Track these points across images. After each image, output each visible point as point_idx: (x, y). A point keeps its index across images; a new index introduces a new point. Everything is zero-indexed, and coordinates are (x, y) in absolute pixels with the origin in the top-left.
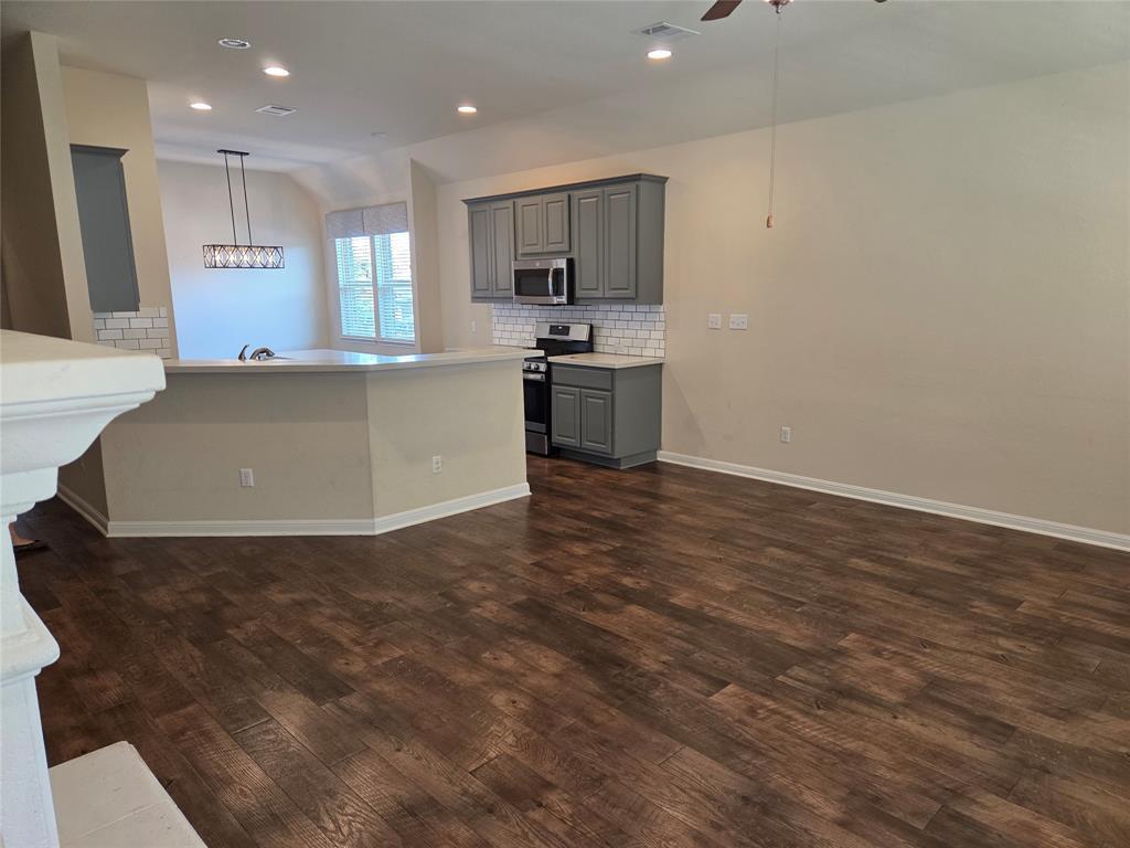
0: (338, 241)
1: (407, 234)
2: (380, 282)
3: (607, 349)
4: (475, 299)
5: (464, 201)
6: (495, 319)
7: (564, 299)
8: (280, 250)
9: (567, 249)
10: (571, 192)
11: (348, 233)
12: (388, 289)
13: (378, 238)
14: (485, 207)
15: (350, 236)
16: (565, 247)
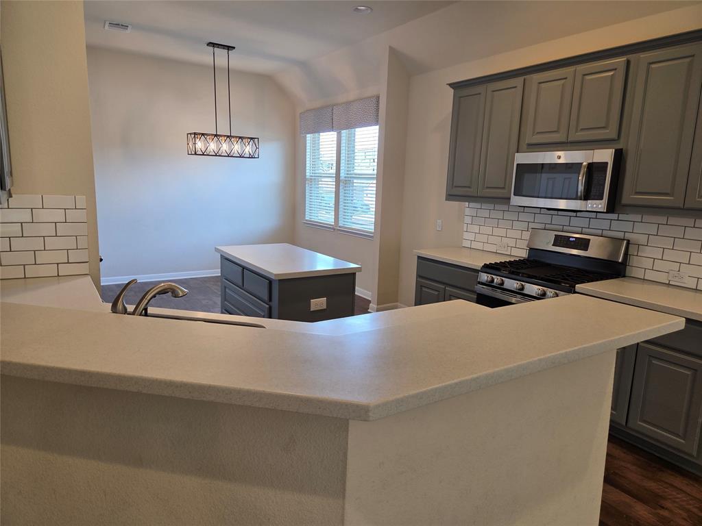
0: (309, 137)
1: (377, 127)
2: (342, 174)
3: (650, 275)
4: (450, 197)
5: (450, 85)
6: (468, 220)
7: (600, 205)
8: (256, 140)
9: (614, 136)
10: (632, 57)
11: (317, 129)
12: (349, 181)
13: (344, 133)
14: (480, 89)
15: (318, 132)
16: (611, 133)
